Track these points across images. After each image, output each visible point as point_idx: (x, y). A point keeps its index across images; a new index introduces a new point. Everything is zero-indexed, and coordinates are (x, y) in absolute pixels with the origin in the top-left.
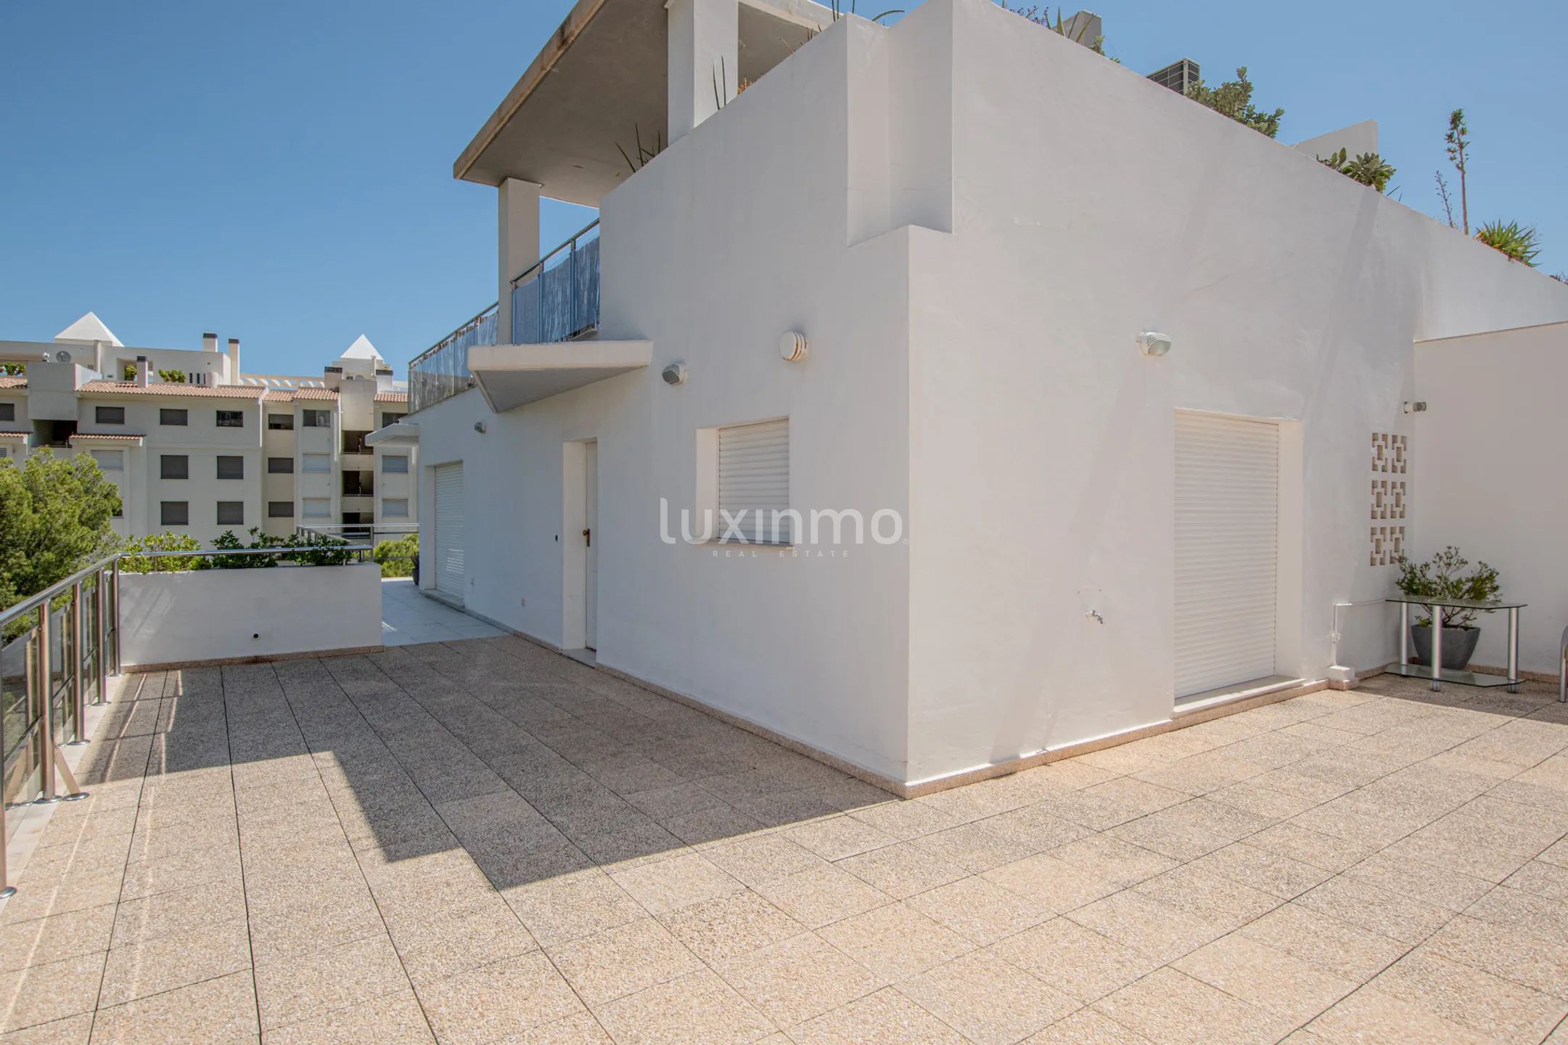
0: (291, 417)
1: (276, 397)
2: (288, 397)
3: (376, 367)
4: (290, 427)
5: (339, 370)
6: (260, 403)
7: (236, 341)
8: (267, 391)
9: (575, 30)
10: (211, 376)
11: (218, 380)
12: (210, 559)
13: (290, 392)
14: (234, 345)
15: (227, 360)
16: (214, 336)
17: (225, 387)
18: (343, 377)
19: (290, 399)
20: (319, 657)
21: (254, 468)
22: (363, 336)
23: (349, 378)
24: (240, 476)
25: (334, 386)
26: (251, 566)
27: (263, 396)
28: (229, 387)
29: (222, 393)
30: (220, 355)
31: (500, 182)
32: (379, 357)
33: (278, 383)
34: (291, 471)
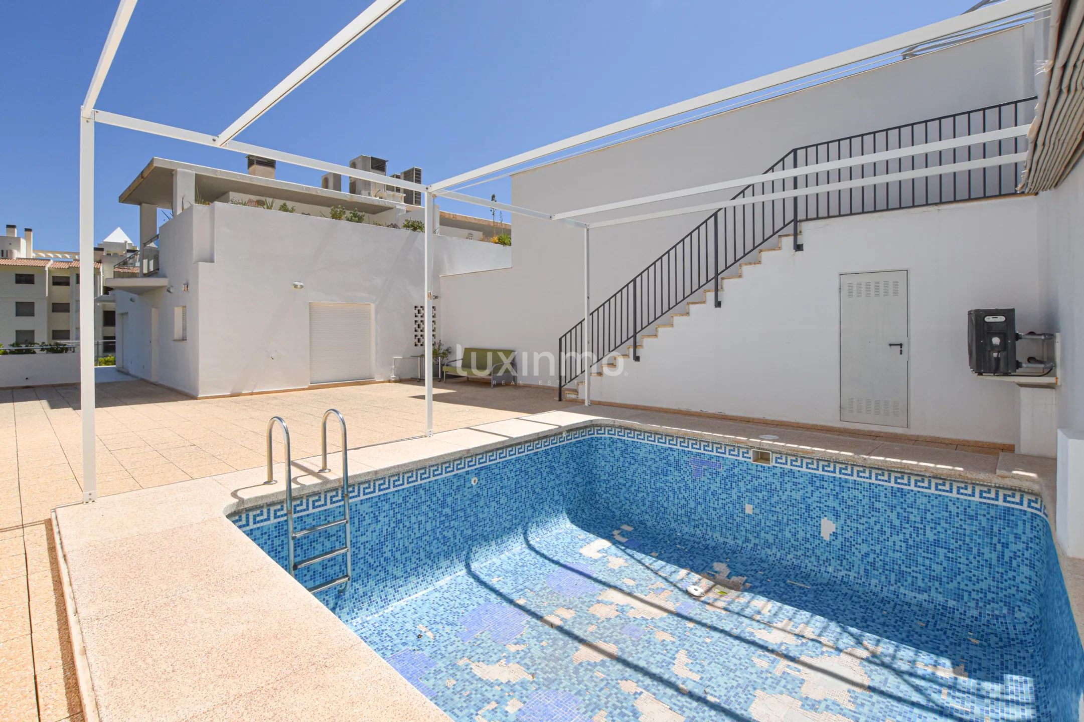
0: (68, 278)
1: (59, 265)
2: (66, 266)
3: (127, 248)
4: (68, 284)
5: (102, 250)
6: (47, 269)
7: (30, 230)
8: (52, 262)
9: (145, 175)
10: (11, 252)
11: (17, 254)
12: (8, 351)
13: (68, 262)
14: (27, 232)
15: (23, 242)
16: (14, 227)
17: (21, 259)
18: (104, 254)
19: (67, 267)
20: (53, 386)
21: (42, 309)
22: (119, 229)
23: (109, 254)
24: (32, 314)
25: (98, 259)
26: (25, 353)
27: (49, 265)
28: (24, 259)
29: (19, 263)
30: (18, 239)
31: (140, 204)
32: (129, 241)
33: (60, 256)
34: (68, 311)
